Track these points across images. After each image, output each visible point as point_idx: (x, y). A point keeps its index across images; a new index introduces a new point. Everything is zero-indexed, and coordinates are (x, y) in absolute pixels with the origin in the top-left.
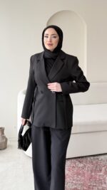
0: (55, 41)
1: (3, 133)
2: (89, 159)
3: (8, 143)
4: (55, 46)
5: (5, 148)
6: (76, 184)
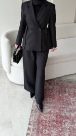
2: (55, 81)
6: (49, 107)
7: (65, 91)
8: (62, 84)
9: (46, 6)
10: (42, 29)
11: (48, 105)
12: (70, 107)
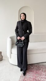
0: (24, 17)
1: (1, 54)
2: (35, 65)
3: (3, 58)
4: (24, 19)
5: (2, 60)
6: (30, 76)
7: (40, 70)
8: (39, 66)
9: (26, 23)
10: (24, 32)
11: (30, 75)
12: (42, 76)
